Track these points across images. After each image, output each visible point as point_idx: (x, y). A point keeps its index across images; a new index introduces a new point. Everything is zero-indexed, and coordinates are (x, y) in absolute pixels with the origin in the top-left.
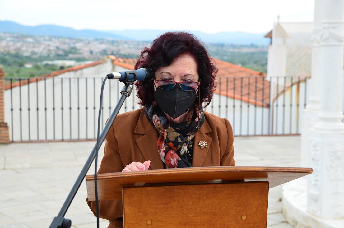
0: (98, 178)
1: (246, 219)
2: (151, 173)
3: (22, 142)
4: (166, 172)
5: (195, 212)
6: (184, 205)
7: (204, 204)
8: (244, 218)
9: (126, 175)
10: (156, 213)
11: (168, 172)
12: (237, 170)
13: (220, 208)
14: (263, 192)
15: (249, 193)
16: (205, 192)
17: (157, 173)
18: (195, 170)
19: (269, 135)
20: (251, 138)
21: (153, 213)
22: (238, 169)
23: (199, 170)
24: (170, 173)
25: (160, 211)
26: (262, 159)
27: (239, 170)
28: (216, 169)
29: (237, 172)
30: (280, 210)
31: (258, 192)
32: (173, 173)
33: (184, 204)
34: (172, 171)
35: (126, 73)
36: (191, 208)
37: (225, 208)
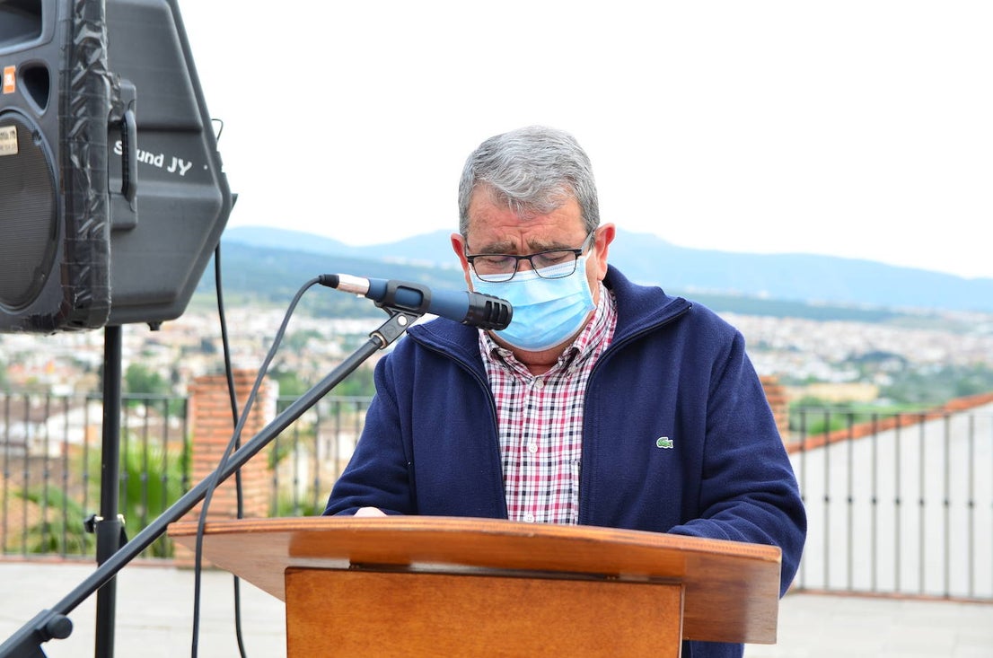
2: (305, 523)
4: (339, 523)
5: (471, 651)
6: (441, 629)
7: (495, 632)
9: (251, 525)
10: (368, 644)
11: (345, 523)
12: (526, 532)
13: (541, 649)
14: (664, 615)
15: (623, 613)
16: (498, 598)
17: (318, 526)
18: (410, 523)
21: (359, 644)
22: (529, 529)
23: (420, 523)
24: (349, 528)
25: (378, 640)
27: (532, 534)
28: (467, 525)
29: (525, 536)
31: (647, 612)
32: (354, 529)
33: (440, 626)
34: (354, 523)
36: (458, 640)
37: (554, 647)
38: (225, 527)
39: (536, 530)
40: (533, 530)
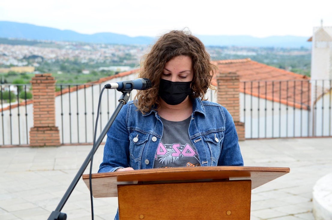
0: (93, 177)
1: (231, 214)
2: (139, 172)
3: (71, 144)
4: (152, 171)
5: (183, 207)
6: (173, 201)
7: (191, 200)
8: (229, 213)
9: (117, 174)
10: (148, 208)
11: (155, 171)
12: (217, 170)
13: (207, 204)
15: (233, 191)
16: (192, 189)
17: (145, 173)
18: (178, 170)
19: (308, 137)
20: (290, 140)
21: (145, 209)
22: (218, 169)
23: (182, 169)
24: (156, 173)
25: (152, 207)
26: (298, 161)
27: (219, 170)
28: (198, 169)
30: (310, 210)
32: (158, 173)
33: (173, 200)
34: (158, 171)
35: (123, 83)
36: (179, 204)
37: (211, 204)
38: (107, 175)
39: (220, 169)
40: (219, 169)
